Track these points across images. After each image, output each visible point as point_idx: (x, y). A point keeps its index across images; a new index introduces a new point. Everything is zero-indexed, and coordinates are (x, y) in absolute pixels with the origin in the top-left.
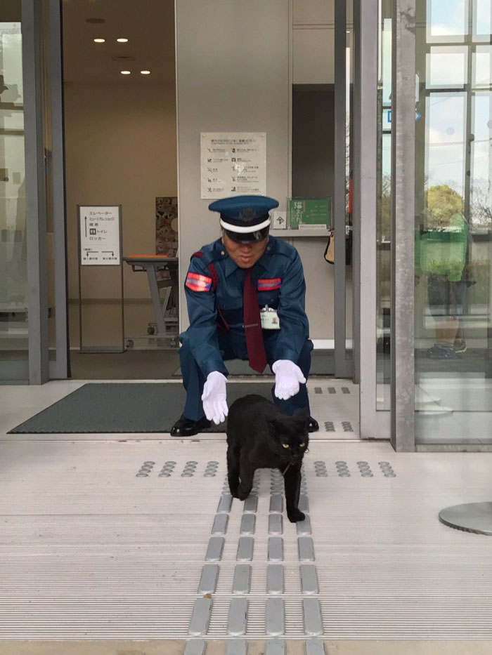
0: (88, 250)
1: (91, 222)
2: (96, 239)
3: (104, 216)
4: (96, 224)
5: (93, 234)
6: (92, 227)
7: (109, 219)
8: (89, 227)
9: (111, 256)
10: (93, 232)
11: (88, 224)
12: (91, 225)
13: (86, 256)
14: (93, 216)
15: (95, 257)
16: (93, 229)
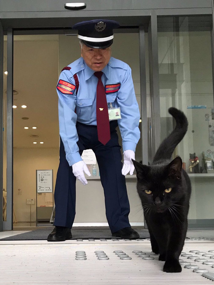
0: (40, 187)
1: (41, 176)
2: (43, 182)
3: (46, 174)
4: (43, 177)
5: (42, 181)
6: (42, 178)
7: (48, 175)
8: (40, 178)
9: (49, 189)
10: (42, 180)
11: (40, 177)
12: (41, 177)
13: (39, 189)
14: (42, 174)
15: (43, 189)
16: (42, 179)
